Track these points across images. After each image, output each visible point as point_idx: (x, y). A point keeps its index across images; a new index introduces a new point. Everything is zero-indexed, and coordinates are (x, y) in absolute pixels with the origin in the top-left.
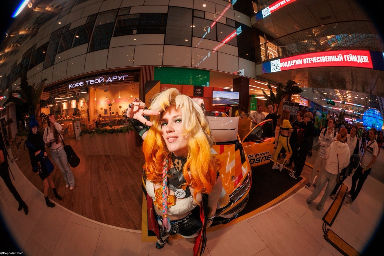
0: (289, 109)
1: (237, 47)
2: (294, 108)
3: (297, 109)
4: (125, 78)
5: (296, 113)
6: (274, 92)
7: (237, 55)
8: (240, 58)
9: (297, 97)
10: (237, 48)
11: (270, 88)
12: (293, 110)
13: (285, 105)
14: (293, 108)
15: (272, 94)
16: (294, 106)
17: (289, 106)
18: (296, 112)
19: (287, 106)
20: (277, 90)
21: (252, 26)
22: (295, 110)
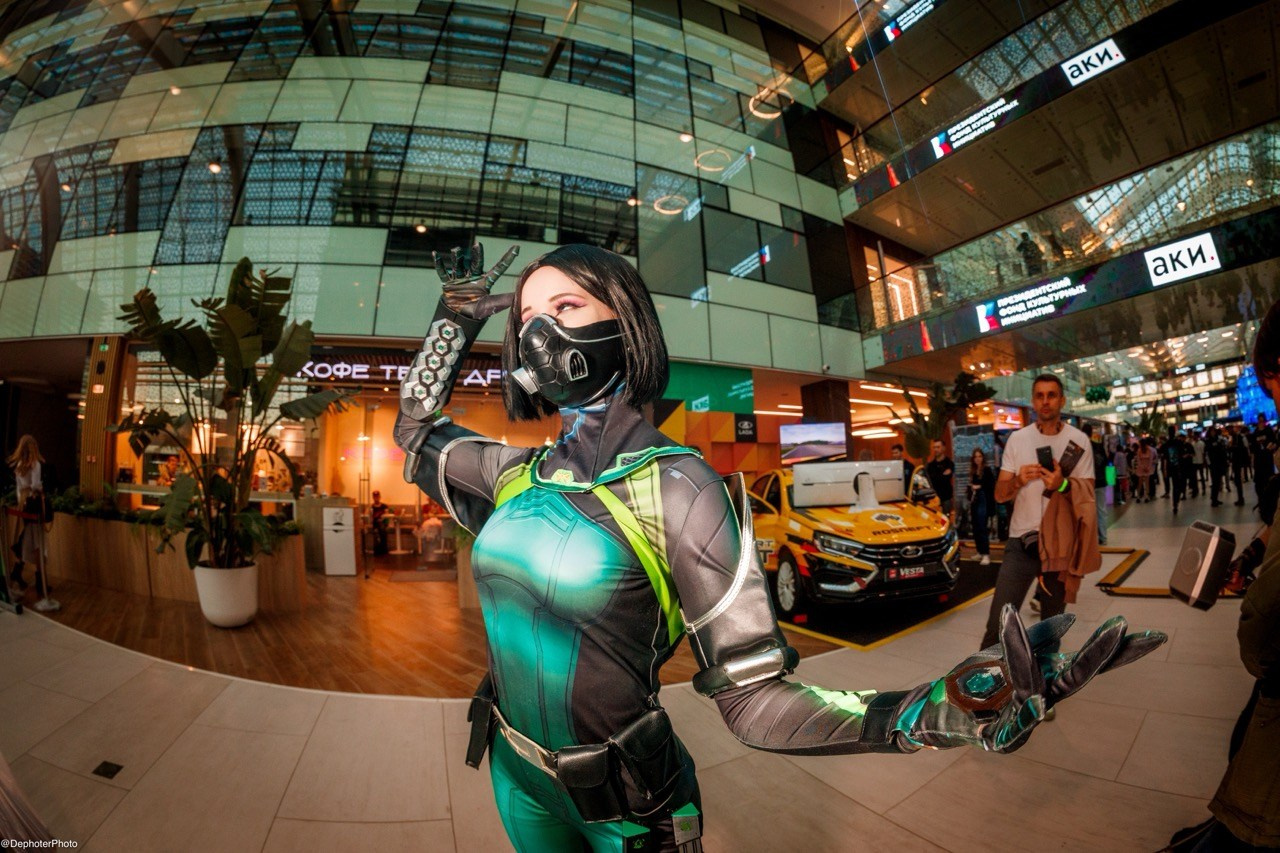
6: (923, 407)
8: (821, 326)
9: (986, 409)
11: (911, 400)
15: (917, 417)
20: (932, 403)
21: (845, 220)
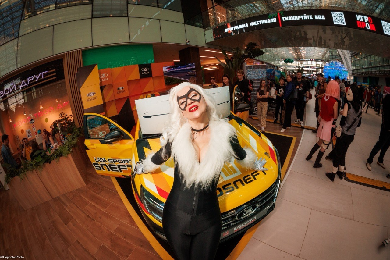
0: (254, 73)
1: (182, 12)
2: (261, 70)
3: (264, 71)
4: (45, 75)
5: (263, 76)
7: (183, 21)
8: (186, 25)
10: (182, 14)
12: (260, 73)
13: (249, 69)
14: (259, 71)
16: (260, 69)
17: (253, 69)
18: (263, 74)
19: (251, 70)
22: (261, 72)
